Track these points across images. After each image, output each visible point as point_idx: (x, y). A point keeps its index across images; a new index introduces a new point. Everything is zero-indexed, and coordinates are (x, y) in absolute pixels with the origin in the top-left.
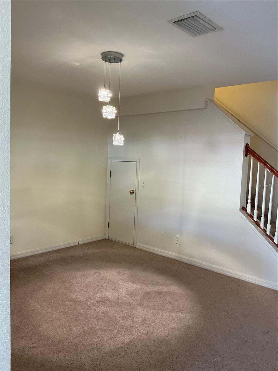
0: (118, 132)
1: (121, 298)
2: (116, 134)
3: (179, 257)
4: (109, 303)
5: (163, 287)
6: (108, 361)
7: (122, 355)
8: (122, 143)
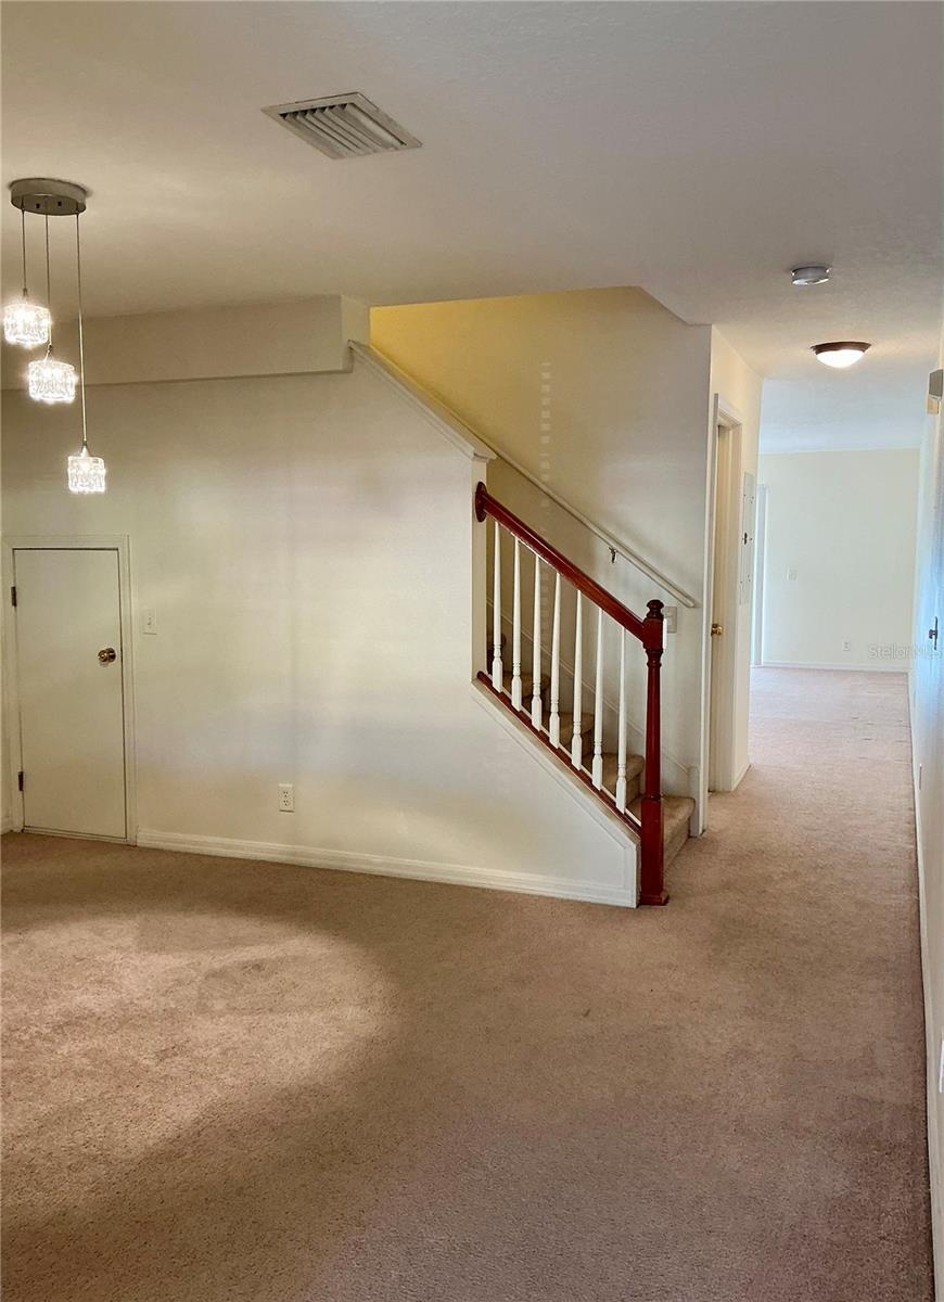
0: (85, 449)
1: (132, 1003)
2: (79, 455)
3: (294, 854)
4: (96, 1024)
5: (263, 948)
6: (148, 1182)
7: (187, 1157)
8: (100, 487)
